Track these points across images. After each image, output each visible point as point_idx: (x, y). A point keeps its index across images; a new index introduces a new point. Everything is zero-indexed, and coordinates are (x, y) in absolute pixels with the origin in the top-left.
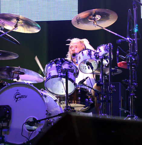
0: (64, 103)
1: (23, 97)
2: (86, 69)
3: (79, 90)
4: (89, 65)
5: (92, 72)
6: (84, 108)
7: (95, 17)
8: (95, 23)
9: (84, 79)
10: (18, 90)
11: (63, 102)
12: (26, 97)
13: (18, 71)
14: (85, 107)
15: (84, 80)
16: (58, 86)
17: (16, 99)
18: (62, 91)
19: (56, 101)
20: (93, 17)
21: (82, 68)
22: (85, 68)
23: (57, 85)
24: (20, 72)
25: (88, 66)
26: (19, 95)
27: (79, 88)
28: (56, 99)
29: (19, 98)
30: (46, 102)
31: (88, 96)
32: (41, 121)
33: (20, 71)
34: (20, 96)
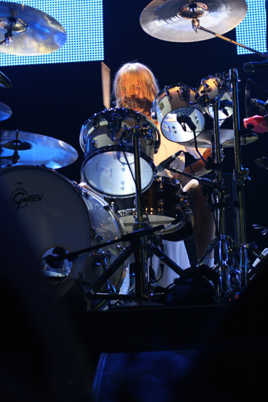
0: (125, 213)
1: (31, 198)
2: (175, 132)
3: (160, 182)
4: (185, 122)
5: (193, 137)
6: (173, 226)
7: (195, 9)
8: (197, 24)
9: (171, 157)
10: (19, 183)
11: (123, 211)
12: (40, 199)
13: (14, 141)
14: (173, 223)
15: (171, 160)
16: (111, 176)
17: (17, 205)
18: (122, 186)
19: (106, 208)
20: (191, 10)
21: (167, 130)
22: (172, 130)
23: (109, 173)
24: (19, 142)
25: (183, 124)
26: (23, 194)
27: (160, 179)
28: (107, 204)
29: (24, 201)
30: (89, 209)
31: (179, 198)
32: (79, 255)
33: (19, 139)
34: (26, 196)
